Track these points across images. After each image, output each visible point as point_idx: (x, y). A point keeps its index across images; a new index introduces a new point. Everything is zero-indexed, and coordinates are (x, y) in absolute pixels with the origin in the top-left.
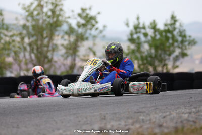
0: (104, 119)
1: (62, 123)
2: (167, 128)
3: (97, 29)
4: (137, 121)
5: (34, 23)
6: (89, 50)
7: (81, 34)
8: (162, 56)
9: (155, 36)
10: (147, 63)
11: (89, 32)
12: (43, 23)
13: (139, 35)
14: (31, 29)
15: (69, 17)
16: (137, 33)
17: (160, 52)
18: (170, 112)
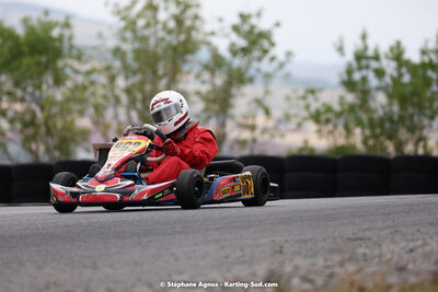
0: (281, 252)
1: (190, 258)
2: (417, 274)
3: (273, 59)
4: (352, 259)
5: (137, 45)
6: (254, 105)
7: (239, 69)
8: (416, 119)
9: (401, 75)
10: (382, 134)
11: (255, 64)
12: (157, 45)
13: (364, 72)
14: (130, 57)
15: (213, 33)
16: (360, 68)
17: (410, 110)
18: (424, 240)
